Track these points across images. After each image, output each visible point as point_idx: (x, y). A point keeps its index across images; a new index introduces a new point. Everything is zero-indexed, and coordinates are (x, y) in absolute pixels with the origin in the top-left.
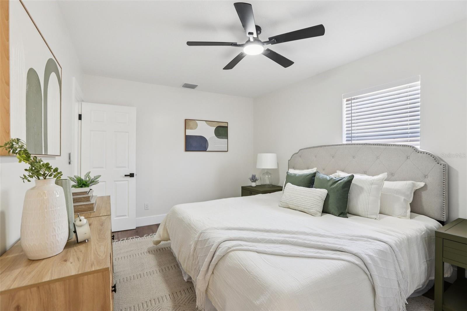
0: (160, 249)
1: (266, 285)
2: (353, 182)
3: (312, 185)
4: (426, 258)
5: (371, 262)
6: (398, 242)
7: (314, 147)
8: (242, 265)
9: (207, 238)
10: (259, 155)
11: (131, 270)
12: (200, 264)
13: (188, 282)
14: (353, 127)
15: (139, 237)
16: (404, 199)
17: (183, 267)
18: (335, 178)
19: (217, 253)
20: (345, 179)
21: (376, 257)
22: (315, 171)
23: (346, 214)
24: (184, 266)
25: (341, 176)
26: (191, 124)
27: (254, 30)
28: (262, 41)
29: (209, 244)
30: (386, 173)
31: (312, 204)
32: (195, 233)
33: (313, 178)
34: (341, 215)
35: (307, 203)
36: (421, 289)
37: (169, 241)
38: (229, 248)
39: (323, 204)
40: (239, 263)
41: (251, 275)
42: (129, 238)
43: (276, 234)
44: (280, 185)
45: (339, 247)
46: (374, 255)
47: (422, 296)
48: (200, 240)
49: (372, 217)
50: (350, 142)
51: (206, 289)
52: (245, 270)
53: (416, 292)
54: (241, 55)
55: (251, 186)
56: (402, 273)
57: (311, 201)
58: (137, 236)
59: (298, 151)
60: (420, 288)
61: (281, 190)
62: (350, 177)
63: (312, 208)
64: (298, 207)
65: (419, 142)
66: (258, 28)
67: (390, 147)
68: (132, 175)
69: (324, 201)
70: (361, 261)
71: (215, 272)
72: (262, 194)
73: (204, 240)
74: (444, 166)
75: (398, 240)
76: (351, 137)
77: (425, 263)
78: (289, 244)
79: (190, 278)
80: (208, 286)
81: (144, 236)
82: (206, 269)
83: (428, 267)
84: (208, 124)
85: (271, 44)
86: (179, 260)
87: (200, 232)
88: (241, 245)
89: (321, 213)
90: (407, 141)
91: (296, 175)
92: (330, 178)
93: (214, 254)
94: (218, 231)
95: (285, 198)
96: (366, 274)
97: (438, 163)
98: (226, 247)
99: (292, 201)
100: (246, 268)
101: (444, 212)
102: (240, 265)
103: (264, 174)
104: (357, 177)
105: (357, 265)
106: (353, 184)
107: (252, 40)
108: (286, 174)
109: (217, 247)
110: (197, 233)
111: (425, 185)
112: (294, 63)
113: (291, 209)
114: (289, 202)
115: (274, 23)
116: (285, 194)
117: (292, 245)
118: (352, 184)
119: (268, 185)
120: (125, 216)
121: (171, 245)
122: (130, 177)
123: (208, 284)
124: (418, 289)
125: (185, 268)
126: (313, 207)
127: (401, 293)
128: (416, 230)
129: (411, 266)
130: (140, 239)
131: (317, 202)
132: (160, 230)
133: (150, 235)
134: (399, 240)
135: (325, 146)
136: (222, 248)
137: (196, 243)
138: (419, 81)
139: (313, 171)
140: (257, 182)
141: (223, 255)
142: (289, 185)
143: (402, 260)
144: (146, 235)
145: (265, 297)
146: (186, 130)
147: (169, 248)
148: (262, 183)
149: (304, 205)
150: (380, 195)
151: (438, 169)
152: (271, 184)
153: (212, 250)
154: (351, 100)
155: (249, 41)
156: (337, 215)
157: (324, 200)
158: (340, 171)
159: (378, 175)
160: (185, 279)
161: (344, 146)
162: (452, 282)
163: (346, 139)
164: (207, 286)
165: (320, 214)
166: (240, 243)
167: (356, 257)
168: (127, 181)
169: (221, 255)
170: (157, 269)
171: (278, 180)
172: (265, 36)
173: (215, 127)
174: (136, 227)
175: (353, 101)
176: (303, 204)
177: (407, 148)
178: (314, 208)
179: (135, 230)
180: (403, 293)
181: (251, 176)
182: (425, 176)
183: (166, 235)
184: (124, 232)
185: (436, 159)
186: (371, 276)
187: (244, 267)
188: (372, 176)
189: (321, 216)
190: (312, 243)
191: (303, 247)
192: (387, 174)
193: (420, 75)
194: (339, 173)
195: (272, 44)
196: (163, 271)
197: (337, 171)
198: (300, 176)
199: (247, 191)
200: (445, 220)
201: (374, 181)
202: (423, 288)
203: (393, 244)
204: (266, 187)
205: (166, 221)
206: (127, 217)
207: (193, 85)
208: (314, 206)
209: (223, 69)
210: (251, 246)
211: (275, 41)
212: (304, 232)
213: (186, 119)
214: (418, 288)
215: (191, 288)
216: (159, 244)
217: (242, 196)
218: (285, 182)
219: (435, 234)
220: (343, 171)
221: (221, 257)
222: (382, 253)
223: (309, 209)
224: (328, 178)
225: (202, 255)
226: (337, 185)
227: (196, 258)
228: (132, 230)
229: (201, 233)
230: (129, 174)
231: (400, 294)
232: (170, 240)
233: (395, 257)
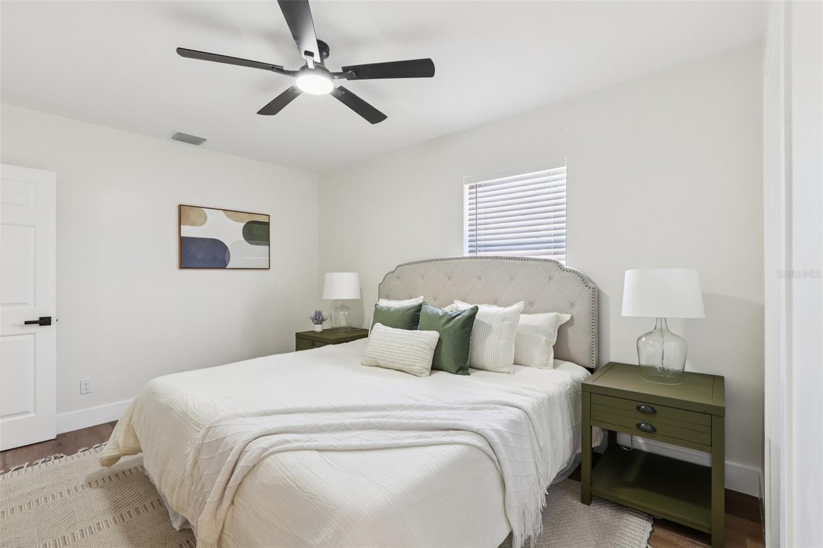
0: (117, 474)
1: (330, 507)
2: (477, 317)
3: (416, 325)
4: (572, 423)
5: (498, 441)
6: (535, 404)
7: (420, 262)
8: (289, 478)
9: (221, 437)
10: (328, 275)
11: (38, 532)
12: (206, 490)
13: (182, 530)
14: (479, 230)
15: (65, 456)
16: (546, 340)
17: (169, 502)
18: (450, 313)
19: (241, 464)
20: (466, 314)
21: (505, 431)
22: (421, 301)
23: (467, 369)
24: (172, 501)
25: (460, 309)
26: (193, 214)
27: (315, 49)
28: (331, 71)
29: (226, 447)
30: (523, 302)
31: (416, 356)
32: (196, 430)
33: (418, 313)
34: (459, 372)
35: (407, 356)
36: (566, 470)
37: (139, 455)
38: (265, 450)
39: (433, 356)
40: (283, 475)
41: (305, 494)
42: (35, 462)
43: (354, 414)
44: (364, 327)
45: (453, 423)
46: (504, 430)
47: (568, 479)
48: (207, 441)
49: (503, 371)
50: (474, 255)
51: (218, 537)
52: (295, 486)
53: (559, 475)
54: (292, 90)
55: (313, 331)
56: (540, 451)
57: (413, 352)
58: (60, 453)
59: (394, 269)
60: (565, 468)
61: (366, 336)
62: (472, 309)
63: (415, 364)
64: (394, 363)
65: (564, 256)
66: (323, 47)
67: (528, 262)
68: (45, 321)
69: (434, 351)
70: (485, 441)
71: (238, 500)
72: (333, 344)
73: (214, 441)
74: (594, 290)
75: (536, 402)
76: (476, 246)
77: (571, 430)
78: (374, 428)
79: (186, 522)
80: (222, 531)
81: (77, 452)
82: (218, 497)
83: (574, 436)
84: (228, 216)
85: (346, 79)
86: (162, 490)
87: (207, 426)
88: (287, 441)
89: (430, 370)
90: (550, 254)
91: (390, 309)
92: (443, 312)
93: (235, 466)
94: (245, 419)
95: (371, 349)
96: (492, 459)
97: (587, 286)
98: (260, 448)
99: (383, 353)
100: (296, 483)
101: (593, 355)
102: (286, 478)
103: (336, 308)
104: (483, 309)
105: (478, 448)
106: (477, 320)
107: (311, 66)
108: (375, 309)
109: (242, 452)
110: (200, 430)
111: (572, 318)
112: (386, 117)
113: (381, 367)
114: (379, 356)
115: (353, 43)
116: (372, 343)
117: (379, 429)
118: (475, 321)
119: (344, 328)
120: (27, 412)
121: (144, 461)
122: (40, 325)
123: (223, 526)
124: (562, 470)
125: (174, 504)
126: (417, 361)
127: (539, 480)
128: (560, 384)
129: (553, 438)
130: (66, 460)
131: (424, 352)
132: (118, 435)
133: (95, 446)
134: (538, 402)
135: (437, 260)
136: (252, 451)
137: (199, 451)
138: (564, 166)
139: (418, 301)
140: (324, 323)
141: (253, 465)
142: (378, 327)
143: (541, 431)
144: (82, 450)
145: (329, 529)
146: (182, 226)
147: (140, 469)
148: (334, 326)
149: (402, 359)
150: (515, 335)
151: (587, 294)
152: (349, 326)
153: (231, 459)
154: (476, 187)
155: (305, 68)
156: (454, 372)
157: (435, 348)
158: (459, 301)
159: (512, 305)
160: (176, 526)
161: (466, 260)
162: (602, 452)
163: (468, 249)
164: (220, 531)
165: (428, 372)
166: (286, 438)
167: (478, 435)
168: (32, 335)
169: (249, 466)
170: (110, 518)
171: (362, 318)
172: (335, 63)
173: (245, 224)
174: (58, 436)
175: (479, 189)
176: (401, 357)
177: (550, 264)
178: (418, 364)
179: (53, 442)
180: (541, 480)
181: (313, 314)
182: (572, 305)
183: (131, 444)
184: (24, 449)
185: (584, 280)
186: (499, 462)
187: (292, 481)
188: (505, 307)
189: (430, 375)
190: (413, 421)
191: (398, 430)
192: (524, 304)
193: (566, 158)
194: (458, 304)
195: (348, 79)
196: (124, 520)
197: (455, 301)
198: (398, 311)
199: (306, 341)
200: (593, 366)
201: (507, 315)
202: (569, 467)
203: (529, 410)
204: (341, 332)
205: (133, 412)
206: (33, 415)
207: (196, 138)
208: (418, 359)
209: (258, 113)
210: (306, 441)
211: (354, 73)
212: (401, 405)
213: (181, 205)
214: (562, 468)
215: (188, 542)
216: (117, 463)
217: (298, 349)
218: (372, 321)
219: (582, 387)
220: (464, 300)
221: (248, 470)
222: (514, 424)
223: (410, 365)
224: (440, 313)
225: (210, 472)
226: (454, 323)
227: (197, 478)
228: (45, 443)
229: (209, 429)
230: (39, 320)
231: (538, 483)
232: (142, 451)
233: (532, 428)
